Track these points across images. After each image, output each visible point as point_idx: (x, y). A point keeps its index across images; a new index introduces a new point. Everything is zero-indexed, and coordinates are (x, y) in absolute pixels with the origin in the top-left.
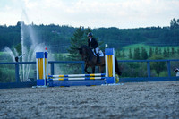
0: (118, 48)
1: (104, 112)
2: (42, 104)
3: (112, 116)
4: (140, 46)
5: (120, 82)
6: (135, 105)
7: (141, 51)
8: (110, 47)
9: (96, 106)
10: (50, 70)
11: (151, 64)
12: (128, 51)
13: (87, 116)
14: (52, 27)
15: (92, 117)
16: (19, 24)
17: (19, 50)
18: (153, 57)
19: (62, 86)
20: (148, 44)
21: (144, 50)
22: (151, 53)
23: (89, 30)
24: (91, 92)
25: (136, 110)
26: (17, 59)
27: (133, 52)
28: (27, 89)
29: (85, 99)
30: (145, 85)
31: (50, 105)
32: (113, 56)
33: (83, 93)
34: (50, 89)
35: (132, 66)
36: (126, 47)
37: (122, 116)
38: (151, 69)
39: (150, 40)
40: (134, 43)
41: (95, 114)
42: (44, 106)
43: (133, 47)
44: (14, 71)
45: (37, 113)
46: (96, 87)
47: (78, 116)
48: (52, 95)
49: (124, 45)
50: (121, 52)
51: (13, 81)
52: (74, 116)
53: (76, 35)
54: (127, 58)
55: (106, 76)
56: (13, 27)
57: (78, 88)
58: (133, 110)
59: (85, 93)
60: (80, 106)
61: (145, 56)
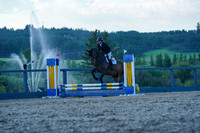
0: (138, 54)
1: (123, 125)
2: (53, 116)
3: (131, 130)
4: (163, 52)
5: (141, 91)
6: (157, 118)
7: (164, 58)
8: (129, 53)
9: (114, 119)
10: (62, 79)
11: (175, 71)
12: (150, 57)
13: (103, 130)
14: (65, 31)
15: (109, 131)
16: (27, 27)
18: (178, 65)
19: (75, 96)
20: (171, 50)
21: (167, 57)
22: (175, 59)
23: (106, 34)
24: (108, 104)
25: (158, 123)
26: (25, 66)
27: (155, 59)
28: (37, 101)
29: (101, 112)
30: (168, 95)
31: (62, 118)
32: (133, 63)
33: (99, 105)
34: (61, 100)
36: (147, 53)
37: (142, 130)
38: (175, 77)
39: (174, 45)
40: (155, 49)
41: (112, 127)
42: (56, 119)
43: (155, 54)
44: (22, 80)
45: (48, 127)
46: (113, 98)
47: (94, 130)
48: (65, 106)
49: (146, 51)
50: (142, 59)
51: (21, 91)
52: (88, 130)
53: (91, 40)
54: (148, 65)
55: (125, 85)
56: (21, 31)
57: (94, 99)
58: (154, 123)
59: (101, 104)
60: (96, 119)
61: (168, 63)
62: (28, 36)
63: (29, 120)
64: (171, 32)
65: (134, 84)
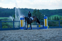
0: (49, 16)
1: (44, 38)
2: (22, 35)
3: (46, 40)
4: (56, 16)
5: (50, 28)
6: (54, 36)
7: (57, 18)
8: (46, 16)
9: (41, 36)
10: (25, 24)
11: (60, 22)
12: (52, 17)
13: (38, 40)
14: (26, 9)
15: (39, 40)
16: (14, 8)
17: (14, 17)
18: (61, 20)
20: (59, 15)
22: (60, 18)
23: (38, 10)
24: (39, 32)
25: (55, 38)
26: (14, 20)
27: (54, 18)
28: (17, 31)
29: (37, 34)
30: (58, 29)
31: (25, 36)
32: (47, 19)
33: (36, 32)
34: (25, 30)
35: (53, 23)
37: (50, 40)
38: (60, 24)
40: (54, 15)
41: (40, 39)
42: (23, 36)
44: (13, 24)
45: (20, 39)
46: (41, 30)
47: (35, 40)
48: (26, 32)
49: (51, 15)
50: (50, 18)
51: (12, 28)
52: (33, 40)
53: (34, 12)
54: (52, 20)
55: (45, 26)
56: (12, 9)
57: (35, 30)
58: (54, 38)
59: (37, 32)
60: (35, 36)
61: (58, 19)
62: (15, 10)
63: (15, 36)
64: (59, 10)
65: (47, 26)
